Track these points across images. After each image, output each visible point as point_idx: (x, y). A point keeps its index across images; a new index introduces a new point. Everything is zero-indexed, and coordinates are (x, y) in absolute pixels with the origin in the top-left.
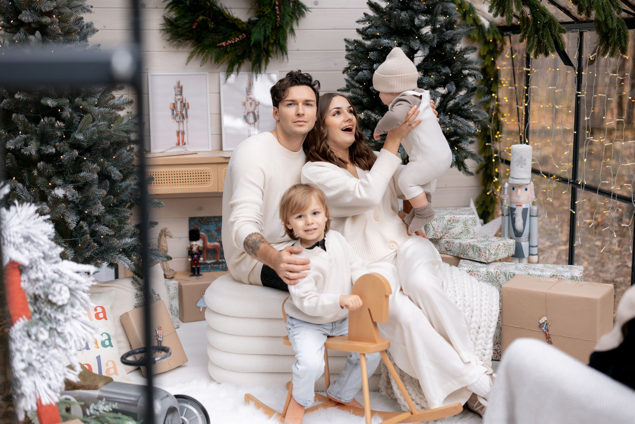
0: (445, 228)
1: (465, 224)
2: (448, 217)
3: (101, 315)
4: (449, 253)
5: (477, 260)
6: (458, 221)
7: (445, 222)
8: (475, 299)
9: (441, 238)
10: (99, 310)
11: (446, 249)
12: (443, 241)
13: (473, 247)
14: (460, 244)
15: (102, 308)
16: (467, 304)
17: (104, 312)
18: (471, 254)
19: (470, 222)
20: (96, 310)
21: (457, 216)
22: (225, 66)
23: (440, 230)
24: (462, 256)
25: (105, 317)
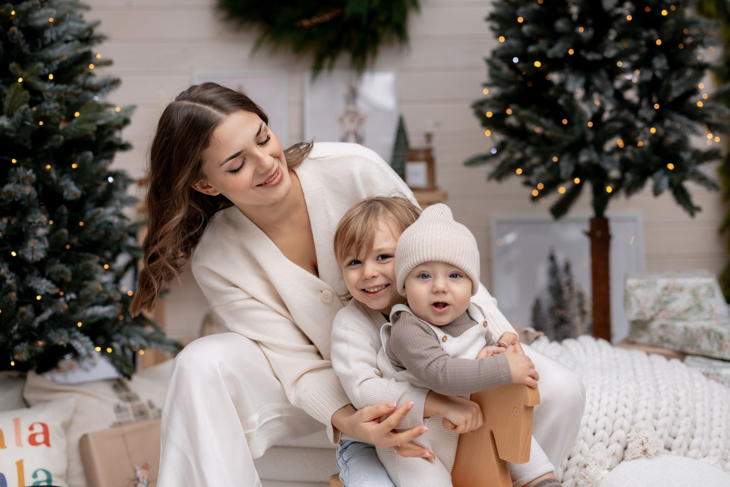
0: (659, 301)
1: (694, 293)
2: (662, 282)
3: (40, 438)
4: (666, 345)
5: (717, 355)
6: (681, 289)
7: (658, 291)
8: (698, 405)
9: (652, 319)
10: (38, 429)
11: (661, 338)
12: (655, 325)
13: (708, 333)
14: (686, 329)
15: (44, 426)
16: (682, 412)
17: (46, 432)
18: (705, 345)
19: (703, 291)
20: (31, 428)
21: (680, 281)
22: (308, 60)
23: (649, 305)
24: (689, 350)
25: (47, 442)
